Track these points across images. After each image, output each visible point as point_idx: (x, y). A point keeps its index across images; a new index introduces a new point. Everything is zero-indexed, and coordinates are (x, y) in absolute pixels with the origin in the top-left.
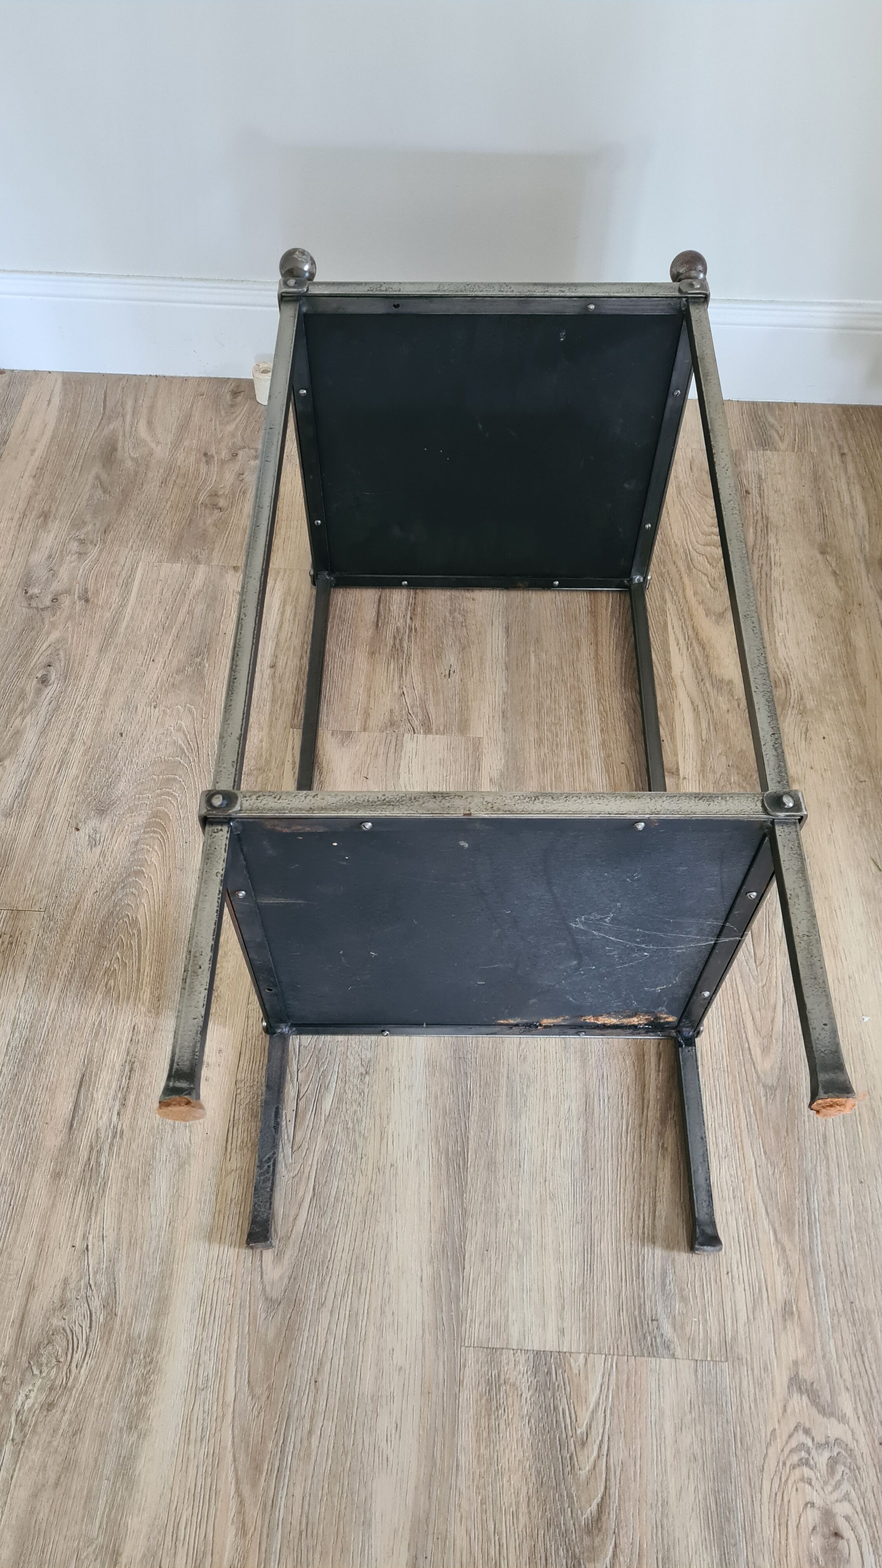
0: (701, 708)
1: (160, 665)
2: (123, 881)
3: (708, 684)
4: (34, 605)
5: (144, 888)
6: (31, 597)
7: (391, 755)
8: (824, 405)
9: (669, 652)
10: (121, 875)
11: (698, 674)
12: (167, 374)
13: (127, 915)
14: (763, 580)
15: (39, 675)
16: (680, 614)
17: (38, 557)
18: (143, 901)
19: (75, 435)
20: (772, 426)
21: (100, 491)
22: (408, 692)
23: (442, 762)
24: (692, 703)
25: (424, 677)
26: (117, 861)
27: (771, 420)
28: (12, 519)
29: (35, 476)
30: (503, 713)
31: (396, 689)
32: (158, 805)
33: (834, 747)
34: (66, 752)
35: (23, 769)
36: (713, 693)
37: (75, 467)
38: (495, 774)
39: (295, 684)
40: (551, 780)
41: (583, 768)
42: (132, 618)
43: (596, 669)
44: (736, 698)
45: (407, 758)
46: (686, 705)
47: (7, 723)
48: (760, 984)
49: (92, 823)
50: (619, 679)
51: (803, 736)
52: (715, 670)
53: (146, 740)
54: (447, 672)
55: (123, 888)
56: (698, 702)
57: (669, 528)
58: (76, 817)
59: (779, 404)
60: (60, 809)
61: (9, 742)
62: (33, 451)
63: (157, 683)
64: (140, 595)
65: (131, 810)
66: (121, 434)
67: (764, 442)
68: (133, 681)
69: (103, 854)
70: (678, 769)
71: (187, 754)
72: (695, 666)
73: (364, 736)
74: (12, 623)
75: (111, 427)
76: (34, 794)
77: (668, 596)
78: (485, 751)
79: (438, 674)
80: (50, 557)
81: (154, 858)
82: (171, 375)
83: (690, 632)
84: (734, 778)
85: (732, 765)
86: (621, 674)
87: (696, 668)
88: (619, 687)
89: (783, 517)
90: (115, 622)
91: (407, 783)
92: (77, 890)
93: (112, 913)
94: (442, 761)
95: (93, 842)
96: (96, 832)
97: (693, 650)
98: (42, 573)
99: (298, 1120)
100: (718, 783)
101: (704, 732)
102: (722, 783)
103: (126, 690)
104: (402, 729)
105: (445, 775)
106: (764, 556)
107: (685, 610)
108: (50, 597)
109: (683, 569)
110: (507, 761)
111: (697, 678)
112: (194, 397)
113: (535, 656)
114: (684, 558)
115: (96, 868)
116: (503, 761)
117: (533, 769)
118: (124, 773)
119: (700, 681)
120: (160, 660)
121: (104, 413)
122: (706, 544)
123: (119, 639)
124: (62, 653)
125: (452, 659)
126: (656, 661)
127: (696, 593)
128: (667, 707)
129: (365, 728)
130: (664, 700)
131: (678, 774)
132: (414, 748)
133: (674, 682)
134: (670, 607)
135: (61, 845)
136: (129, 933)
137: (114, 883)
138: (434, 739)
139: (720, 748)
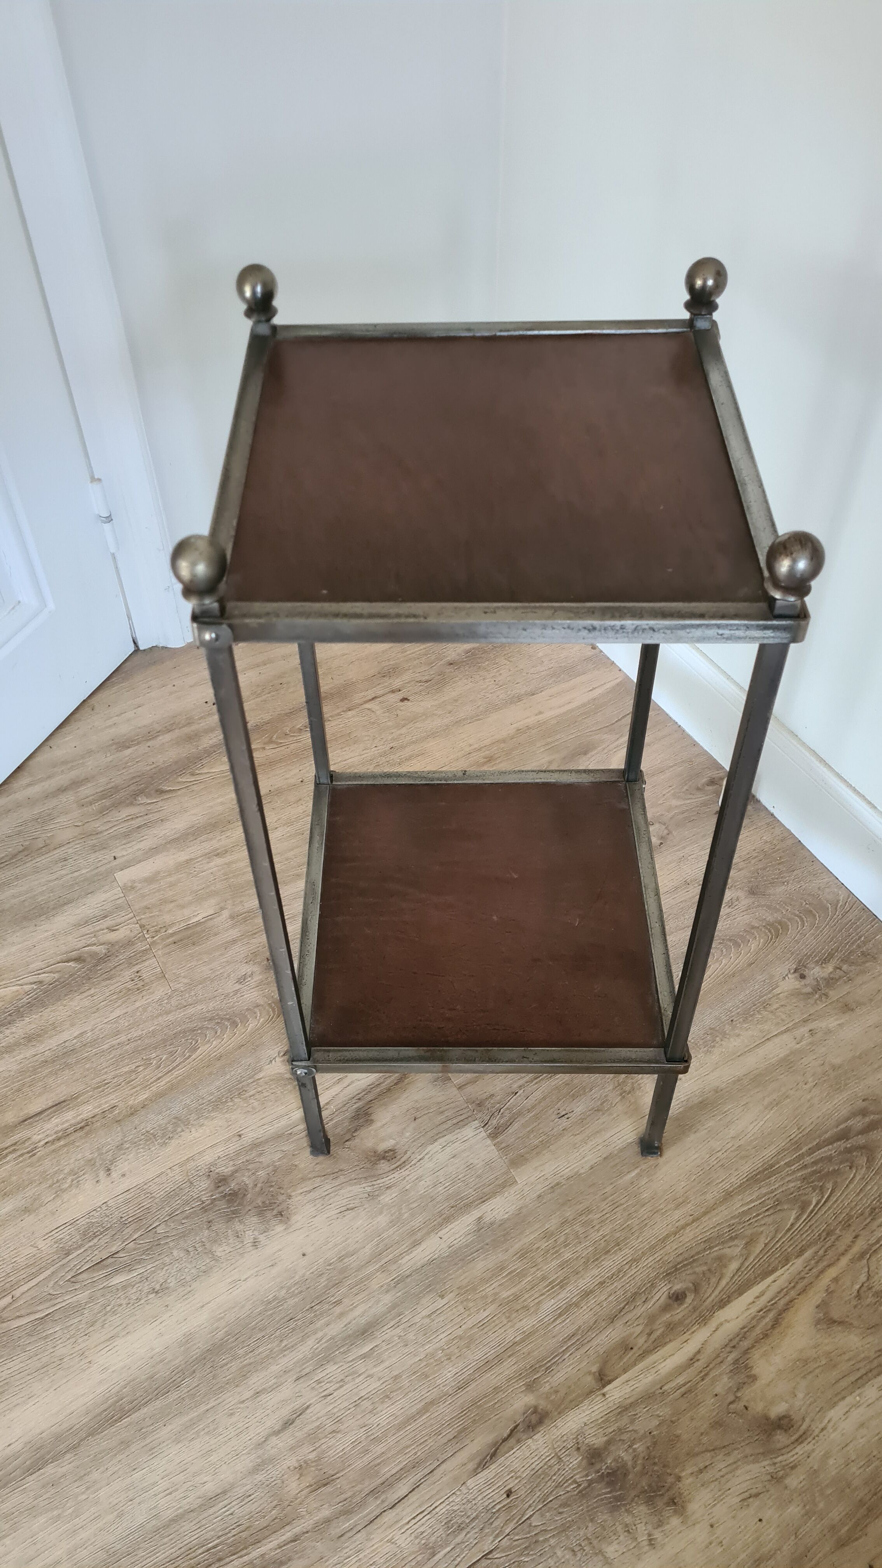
0: (699, 1365)
2: (222, 1019)
3: (732, 1356)
5: (225, 1036)
7: (450, 1123)
9: (740, 1294)
10: (226, 1015)
11: (738, 1339)
13: (197, 1041)
16: (800, 1278)
18: (214, 1043)
19: (577, 724)
22: (520, 1096)
23: (470, 1167)
24: (699, 1352)
25: (544, 1098)
26: (236, 1004)
29: (518, 730)
30: (556, 1185)
31: (515, 1086)
33: (758, 1538)
36: (727, 1367)
37: (548, 744)
38: (487, 1219)
41: (548, 1291)
43: (668, 1236)
44: (739, 1394)
45: (456, 1137)
46: (690, 1348)
50: (671, 1265)
51: (747, 1494)
52: (757, 1353)
54: (564, 1113)
55: (217, 1023)
56: (704, 1357)
58: (256, 956)
62: (539, 713)
69: (236, 992)
70: (610, 1382)
72: (746, 1330)
73: (453, 1092)
75: (607, 737)
77: (808, 1254)
78: (506, 1194)
79: (555, 1108)
81: (252, 1025)
83: (783, 1302)
84: (639, 1447)
85: (654, 1437)
86: (679, 1264)
87: (743, 1333)
88: (661, 1271)
91: (431, 1153)
92: (199, 998)
93: (194, 1030)
94: (472, 1166)
95: (242, 980)
97: (763, 1317)
99: (95, 1267)
100: (622, 1433)
101: (672, 1385)
102: (625, 1437)
104: (479, 1115)
105: (459, 1177)
107: (806, 1282)
110: (508, 1219)
111: (731, 1340)
112: (685, 760)
113: (638, 1174)
115: (223, 996)
116: (506, 1216)
117: (517, 1246)
119: (731, 1345)
121: (613, 724)
125: (579, 1110)
126: (720, 1288)
127: (836, 1280)
128: (673, 1330)
129: (460, 1088)
130: (680, 1322)
131: (604, 1386)
132: (469, 1136)
133: (709, 1319)
134: (798, 1264)
135: (228, 963)
136: (184, 1052)
137: (217, 1015)
138: (488, 1146)
139: (664, 1411)
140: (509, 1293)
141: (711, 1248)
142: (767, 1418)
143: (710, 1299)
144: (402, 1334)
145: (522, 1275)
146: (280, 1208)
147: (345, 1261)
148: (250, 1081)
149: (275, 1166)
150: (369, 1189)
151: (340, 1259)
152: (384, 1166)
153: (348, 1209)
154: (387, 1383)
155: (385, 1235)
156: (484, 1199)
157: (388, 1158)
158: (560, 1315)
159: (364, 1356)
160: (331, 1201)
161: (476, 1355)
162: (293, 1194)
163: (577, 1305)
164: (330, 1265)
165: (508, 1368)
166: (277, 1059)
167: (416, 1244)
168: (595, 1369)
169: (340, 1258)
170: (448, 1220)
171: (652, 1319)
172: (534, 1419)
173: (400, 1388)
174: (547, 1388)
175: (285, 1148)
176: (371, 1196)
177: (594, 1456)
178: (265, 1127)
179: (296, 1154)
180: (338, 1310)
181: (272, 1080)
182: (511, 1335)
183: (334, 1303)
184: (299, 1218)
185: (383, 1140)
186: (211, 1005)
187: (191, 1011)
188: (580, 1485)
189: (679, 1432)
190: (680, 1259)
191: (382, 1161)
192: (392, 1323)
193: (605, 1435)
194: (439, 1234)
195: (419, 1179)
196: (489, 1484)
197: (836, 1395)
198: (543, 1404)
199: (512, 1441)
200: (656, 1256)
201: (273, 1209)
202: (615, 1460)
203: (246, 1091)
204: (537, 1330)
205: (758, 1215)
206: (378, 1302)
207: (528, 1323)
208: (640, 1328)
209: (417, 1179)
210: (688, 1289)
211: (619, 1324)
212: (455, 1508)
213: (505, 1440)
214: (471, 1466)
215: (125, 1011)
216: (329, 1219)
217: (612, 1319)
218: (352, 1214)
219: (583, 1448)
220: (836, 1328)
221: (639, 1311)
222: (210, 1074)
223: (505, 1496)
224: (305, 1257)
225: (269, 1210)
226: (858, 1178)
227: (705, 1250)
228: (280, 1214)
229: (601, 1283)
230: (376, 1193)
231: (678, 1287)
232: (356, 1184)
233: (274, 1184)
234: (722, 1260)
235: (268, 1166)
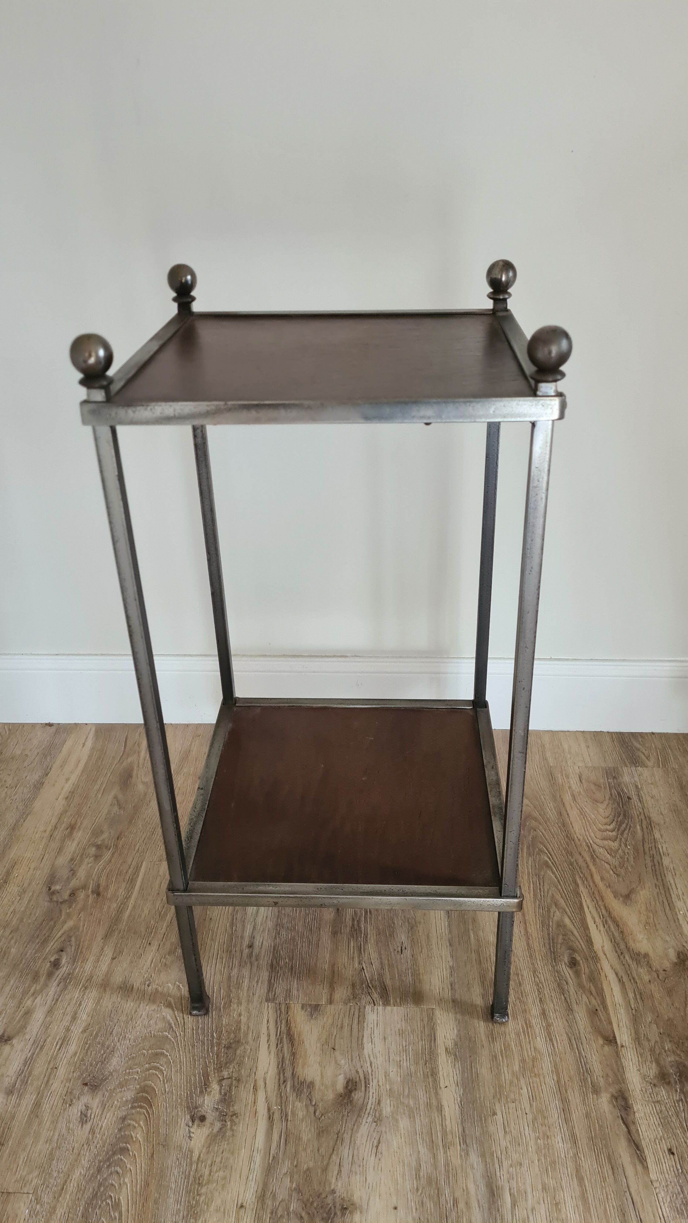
0: (625, 979)
1: (154, 948)
2: (109, 1160)
3: (627, 957)
4: (55, 899)
5: (128, 1166)
6: (53, 893)
7: (355, 1026)
8: (676, 734)
9: (588, 929)
10: (107, 1153)
11: (617, 949)
12: (173, 723)
13: (111, 1196)
14: (657, 867)
15: (52, 959)
16: (592, 895)
17: (62, 860)
18: (126, 1180)
19: (101, 767)
20: (639, 750)
21: (116, 808)
22: (366, 967)
23: (401, 1033)
24: (617, 974)
25: (380, 954)
26: (104, 1138)
27: (636, 744)
28: (45, 831)
29: (67, 798)
30: (451, 985)
31: (356, 965)
32: (146, 1079)
34: (68, 1029)
35: (29, 1047)
36: (633, 965)
37: (99, 791)
38: (450, 1044)
39: (270, 962)
40: (501, 1047)
41: (529, 1037)
42: (134, 907)
43: (528, 944)
44: (654, 969)
45: (369, 1030)
46: (612, 976)
47: (20, 1003)
49: (85, 1099)
50: (549, 954)
52: (631, 944)
53: (139, 1015)
54: (400, 949)
55: (109, 1167)
56: (621, 973)
57: (571, 826)
58: (71, 1094)
59: (641, 734)
60: (57, 1086)
61: (19, 1021)
62: (67, 780)
63: (151, 963)
64: (141, 889)
65: (121, 1085)
66: (136, 765)
67: (635, 761)
68: (131, 962)
69: (92, 1131)
70: (615, 1037)
71: (174, 1028)
72: (613, 941)
73: (331, 1009)
74: (35, 915)
75: (129, 760)
76: (36, 1072)
77: (579, 881)
78: (439, 1022)
79: (392, 950)
80: (72, 860)
81: (139, 1135)
82: (177, 723)
83: (604, 911)
84: (668, 1046)
85: (664, 1033)
86: (550, 949)
87: (615, 943)
88: (550, 961)
89: (662, 816)
90: (120, 911)
91: (371, 1053)
92: (65, 1170)
93: (97, 1194)
94: (401, 1032)
95: (84, 1118)
96: (87, 1108)
97: (609, 927)
98: (64, 873)
100: (654, 1051)
101: (632, 1002)
102: (657, 1052)
103: (125, 970)
104: (363, 1002)
105: (404, 1045)
106: (653, 848)
107: (596, 893)
108: (68, 892)
109: (588, 859)
110: (459, 1031)
111: (616, 952)
112: (193, 738)
113: (474, 933)
114: (587, 849)
115: (85, 1145)
116: (456, 1031)
117: (483, 1038)
118: (118, 1049)
119: (620, 955)
120: (155, 944)
121: (124, 751)
122: (604, 839)
123: (122, 926)
124: (73, 939)
125: (403, 938)
126: (579, 938)
127: (602, 879)
128: (594, 978)
129: (331, 1001)
130: (591, 972)
131: (616, 1042)
132: (375, 1019)
133: (597, 955)
134: (583, 890)
135: (55, 1122)
136: (110, 1216)
137: (100, 1162)
138: (392, 1011)
139: (649, 1017)
140: (517, 1063)
141: (549, 925)
142: (676, 964)
143: (584, 946)
144: (510, 1162)
145: (507, 1047)
146: (338, 1206)
147: (421, 1174)
148: (194, 1167)
149: (295, 1189)
150: (370, 1119)
151: (418, 1177)
152: (357, 1096)
153: (377, 1147)
154: (545, 1199)
155: (418, 1128)
156: (432, 1038)
157: (353, 1088)
158: (551, 1040)
159: (514, 1204)
160: (361, 1158)
161: (554, 1115)
162: (332, 1187)
163: (549, 1025)
164: (417, 1190)
165: (574, 1097)
166: (192, 1130)
167: (440, 1108)
168: (601, 1041)
169: (416, 1178)
170: (434, 1073)
171: (581, 986)
172: (621, 1102)
173: (554, 1190)
174: (602, 1081)
175: (284, 1170)
176: (378, 1120)
177: (663, 1078)
178: (250, 1178)
179: (297, 1163)
180: (462, 1205)
181: (209, 1147)
182: (550, 1081)
183: (454, 1205)
184: (358, 1194)
185: (334, 1084)
186: (85, 1162)
187: (72, 1186)
188: (682, 1100)
189: (666, 1017)
190: (548, 947)
191: (353, 1094)
192: (497, 1166)
193: (651, 1062)
194: (442, 1085)
195: (386, 1074)
196: (658, 1162)
197: (675, 921)
198: (612, 1090)
199: (632, 1128)
200: (538, 958)
201: (335, 1214)
202: (672, 1066)
203: (201, 1176)
204: (555, 1062)
205: (540, 889)
206: (472, 1167)
207: (546, 1065)
208: (585, 998)
209: (385, 1077)
210: (570, 954)
211: (575, 1007)
212: (669, 1200)
213: (629, 1132)
214: (639, 1168)
216: (376, 1169)
217: (570, 1009)
218: (383, 1147)
219: (655, 1081)
220: (633, 896)
221: (572, 990)
222: (156, 1202)
223: (672, 1156)
224: (398, 1208)
225: (334, 1217)
226: (543, 831)
227: (548, 929)
228: (344, 1209)
229: (541, 1000)
230: (377, 1115)
231: (566, 959)
232: (358, 1127)
233: (311, 1200)
234: (560, 925)
235: (290, 1196)
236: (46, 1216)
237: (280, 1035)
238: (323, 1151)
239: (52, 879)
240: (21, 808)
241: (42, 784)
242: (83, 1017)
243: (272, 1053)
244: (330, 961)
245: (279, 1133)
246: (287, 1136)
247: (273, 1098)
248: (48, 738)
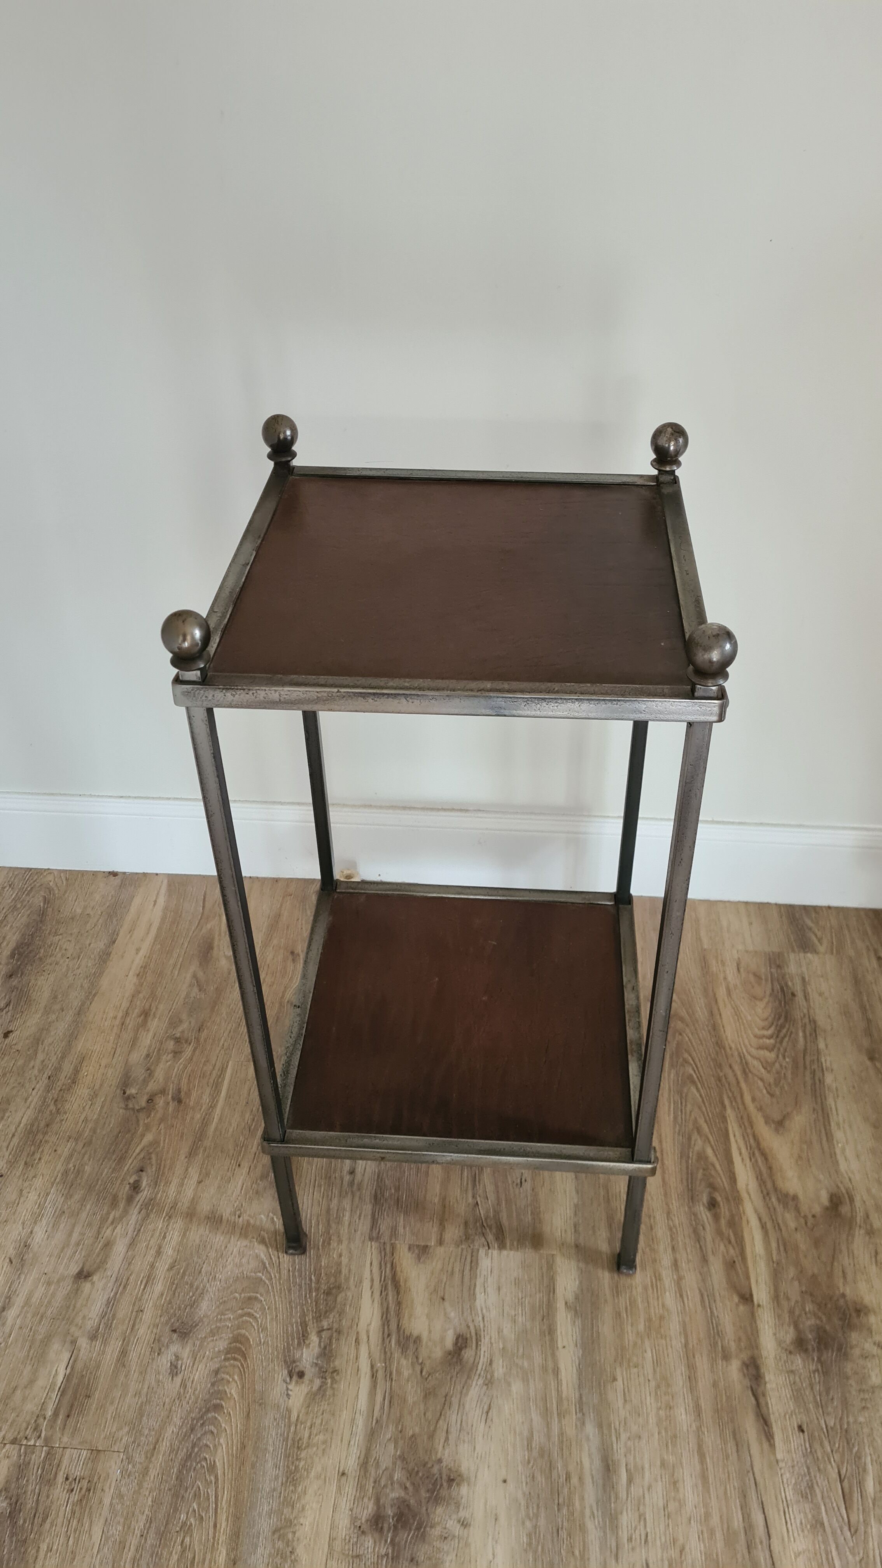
0: (769, 1225)
1: (245, 1170)
2: (202, 1417)
3: (774, 1199)
4: (131, 1106)
5: (223, 1425)
6: (128, 1098)
7: (467, 1272)
8: (857, 910)
9: (732, 1163)
10: (200, 1410)
11: (763, 1187)
12: (259, 876)
13: (206, 1459)
14: (817, 1086)
15: (132, 1181)
16: (740, 1120)
17: (137, 1057)
18: (221, 1441)
19: (177, 934)
20: (810, 929)
21: (196, 990)
22: (481, 1202)
23: (517, 1282)
24: (760, 1219)
25: (497, 1187)
26: (197, 1392)
27: (809, 923)
28: (115, 1018)
29: (138, 975)
30: (575, 1227)
31: (470, 1200)
32: (238, 1328)
34: (152, 1266)
35: (110, 1285)
36: (779, 1209)
37: (175, 965)
38: (571, 1297)
39: (373, 1192)
40: (626, 1303)
41: (657, 1291)
42: (220, 1119)
44: (802, 1214)
45: (482, 1277)
46: (754, 1222)
47: (99, 1233)
48: (858, 1559)
49: (174, 1348)
50: (686, 1192)
51: (873, 1259)
52: (780, 1184)
53: (230, 1253)
54: (519, 1181)
55: (202, 1425)
56: (766, 1219)
57: (722, 1030)
58: (159, 1341)
59: (815, 908)
60: (143, 1331)
61: (98, 1255)
62: (138, 950)
63: (242, 1189)
64: (228, 1096)
65: (212, 1333)
66: (217, 934)
67: (804, 945)
68: (219, 1187)
69: (183, 1385)
70: (751, 1295)
71: (269, 1268)
72: (759, 1178)
73: (440, 1250)
74: (109, 1125)
75: (209, 926)
76: (120, 1315)
77: (727, 1102)
78: (559, 1270)
79: (510, 1182)
80: (148, 1056)
81: (233, 1390)
82: (264, 876)
83: (752, 1141)
84: (809, 1307)
85: (806, 1292)
86: (688, 1185)
87: (761, 1181)
88: (686, 1200)
89: (829, 1021)
90: (205, 1123)
91: (484, 1307)
92: (157, 1427)
93: (191, 1454)
95: (174, 1369)
96: (177, 1358)
97: (756, 1161)
98: (139, 1073)
100: (794, 1312)
101: (775, 1253)
102: (797, 1313)
103: (212, 1198)
104: (476, 1244)
105: (520, 1297)
106: (816, 1061)
107: (745, 1117)
108: (145, 1098)
109: (739, 1073)
110: (581, 1283)
111: (762, 1192)
112: (284, 897)
114: (739, 1061)
115: (176, 1400)
116: (577, 1283)
117: (607, 1291)
118: (207, 1291)
119: (766, 1196)
120: (245, 1165)
121: (203, 913)
122: (760, 1048)
123: (207, 1143)
124: (153, 1156)
126: (721, 1172)
127: (754, 1100)
128: (735, 1223)
129: (441, 1242)
130: (732, 1216)
131: (752, 1301)
132: (489, 1265)
133: (740, 1195)
134: (730, 1113)
135: (143, 1373)
136: (206, 1480)
137: (193, 1419)
138: (508, 1256)
139: (792, 1272)
140: (643, 1323)
141: (688, 1157)
142: (827, 1209)
143: (725, 1183)
144: (628, 1435)
145: (633, 1302)
146: (444, 1477)
147: (534, 1446)
148: (293, 1428)
149: (400, 1457)
150: (481, 1381)
151: (529, 1447)
152: (468, 1354)
153: (487, 1413)
154: (663, 1476)
155: (532, 1393)
156: (551, 1289)
157: (463, 1346)
158: (681, 1296)
159: (630, 1481)
160: (470, 1425)
161: (679, 1383)
162: (439, 1456)
163: (680, 1279)
164: (529, 1462)
165: (702, 1363)
166: (290, 1387)
167: (556, 1372)
168: (736, 1299)
169: (528, 1449)
170: (551, 1331)
171: (719, 1233)
172: (752, 1371)
173: (674, 1467)
174: (733, 1346)
175: (388, 1436)
176: (489, 1383)
177: (800, 1344)
178: (352, 1443)
179: (402, 1427)
180: (575, 1480)
181: (308, 1407)
182: (677, 1343)
183: (566, 1480)
184: (466, 1465)
185: (443, 1339)
186: (177, 1420)
187: (164, 1446)
188: (818, 1370)
189: (810, 1273)
190: (685, 1183)
191: (463, 1352)
192: (614, 1439)
193: (789, 1325)
194: (560, 1345)
195: (500, 1331)
196: (787, 1440)
197: (831, 1157)
198: (745, 1356)
199: (762, 1400)
200: (673, 1197)
201: (441, 1485)
202: (811, 1331)
203: (300, 1439)
204: (684, 1322)
205: (681, 1110)
206: (588, 1439)
207: (674, 1326)
208: (722, 1247)
209: (499, 1333)
210: (710, 1193)
211: (711, 1258)
212: (793, 1481)
213: (758, 1405)
214: (766, 1445)
215: (102, 1521)
216: (485, 1437)
217: (705, 1260)
218: (494, 1412)
219: (792, 1348)
220: (787, 1123)
221: (709, 1238)
222: (253, 1466)
223: (801, 1434)
224: (508, 1481)
225: (440, 1489)
226: (690, 1036)
227: (687, 1162)
228: (451, 1481)
229: (673, 1248)
230: (489, 1377)
231: (705, 1198)
232: (468, 1390)
233: (416, 1469)
234: (702, 1157)
235: (394, 1463)
236: (139, 1476)
237: (384, 1281)
238: (429, 1415)
239: (125, 1082)
240: (86, 986)
241: (109, 954)
242: (169, 1252)
243: (376, 1301)
244: (440, 1194)
245: (383, 1392)
246: (391, 1398)
247: (377, 1354)
248: (113, 892)
